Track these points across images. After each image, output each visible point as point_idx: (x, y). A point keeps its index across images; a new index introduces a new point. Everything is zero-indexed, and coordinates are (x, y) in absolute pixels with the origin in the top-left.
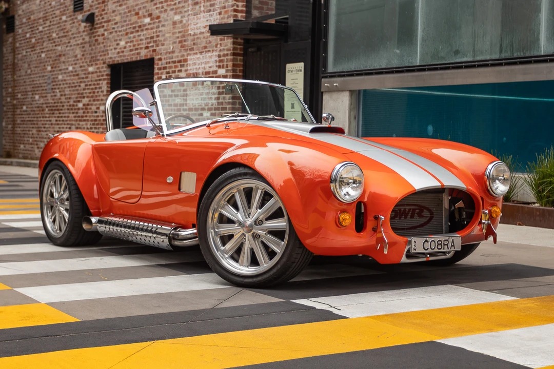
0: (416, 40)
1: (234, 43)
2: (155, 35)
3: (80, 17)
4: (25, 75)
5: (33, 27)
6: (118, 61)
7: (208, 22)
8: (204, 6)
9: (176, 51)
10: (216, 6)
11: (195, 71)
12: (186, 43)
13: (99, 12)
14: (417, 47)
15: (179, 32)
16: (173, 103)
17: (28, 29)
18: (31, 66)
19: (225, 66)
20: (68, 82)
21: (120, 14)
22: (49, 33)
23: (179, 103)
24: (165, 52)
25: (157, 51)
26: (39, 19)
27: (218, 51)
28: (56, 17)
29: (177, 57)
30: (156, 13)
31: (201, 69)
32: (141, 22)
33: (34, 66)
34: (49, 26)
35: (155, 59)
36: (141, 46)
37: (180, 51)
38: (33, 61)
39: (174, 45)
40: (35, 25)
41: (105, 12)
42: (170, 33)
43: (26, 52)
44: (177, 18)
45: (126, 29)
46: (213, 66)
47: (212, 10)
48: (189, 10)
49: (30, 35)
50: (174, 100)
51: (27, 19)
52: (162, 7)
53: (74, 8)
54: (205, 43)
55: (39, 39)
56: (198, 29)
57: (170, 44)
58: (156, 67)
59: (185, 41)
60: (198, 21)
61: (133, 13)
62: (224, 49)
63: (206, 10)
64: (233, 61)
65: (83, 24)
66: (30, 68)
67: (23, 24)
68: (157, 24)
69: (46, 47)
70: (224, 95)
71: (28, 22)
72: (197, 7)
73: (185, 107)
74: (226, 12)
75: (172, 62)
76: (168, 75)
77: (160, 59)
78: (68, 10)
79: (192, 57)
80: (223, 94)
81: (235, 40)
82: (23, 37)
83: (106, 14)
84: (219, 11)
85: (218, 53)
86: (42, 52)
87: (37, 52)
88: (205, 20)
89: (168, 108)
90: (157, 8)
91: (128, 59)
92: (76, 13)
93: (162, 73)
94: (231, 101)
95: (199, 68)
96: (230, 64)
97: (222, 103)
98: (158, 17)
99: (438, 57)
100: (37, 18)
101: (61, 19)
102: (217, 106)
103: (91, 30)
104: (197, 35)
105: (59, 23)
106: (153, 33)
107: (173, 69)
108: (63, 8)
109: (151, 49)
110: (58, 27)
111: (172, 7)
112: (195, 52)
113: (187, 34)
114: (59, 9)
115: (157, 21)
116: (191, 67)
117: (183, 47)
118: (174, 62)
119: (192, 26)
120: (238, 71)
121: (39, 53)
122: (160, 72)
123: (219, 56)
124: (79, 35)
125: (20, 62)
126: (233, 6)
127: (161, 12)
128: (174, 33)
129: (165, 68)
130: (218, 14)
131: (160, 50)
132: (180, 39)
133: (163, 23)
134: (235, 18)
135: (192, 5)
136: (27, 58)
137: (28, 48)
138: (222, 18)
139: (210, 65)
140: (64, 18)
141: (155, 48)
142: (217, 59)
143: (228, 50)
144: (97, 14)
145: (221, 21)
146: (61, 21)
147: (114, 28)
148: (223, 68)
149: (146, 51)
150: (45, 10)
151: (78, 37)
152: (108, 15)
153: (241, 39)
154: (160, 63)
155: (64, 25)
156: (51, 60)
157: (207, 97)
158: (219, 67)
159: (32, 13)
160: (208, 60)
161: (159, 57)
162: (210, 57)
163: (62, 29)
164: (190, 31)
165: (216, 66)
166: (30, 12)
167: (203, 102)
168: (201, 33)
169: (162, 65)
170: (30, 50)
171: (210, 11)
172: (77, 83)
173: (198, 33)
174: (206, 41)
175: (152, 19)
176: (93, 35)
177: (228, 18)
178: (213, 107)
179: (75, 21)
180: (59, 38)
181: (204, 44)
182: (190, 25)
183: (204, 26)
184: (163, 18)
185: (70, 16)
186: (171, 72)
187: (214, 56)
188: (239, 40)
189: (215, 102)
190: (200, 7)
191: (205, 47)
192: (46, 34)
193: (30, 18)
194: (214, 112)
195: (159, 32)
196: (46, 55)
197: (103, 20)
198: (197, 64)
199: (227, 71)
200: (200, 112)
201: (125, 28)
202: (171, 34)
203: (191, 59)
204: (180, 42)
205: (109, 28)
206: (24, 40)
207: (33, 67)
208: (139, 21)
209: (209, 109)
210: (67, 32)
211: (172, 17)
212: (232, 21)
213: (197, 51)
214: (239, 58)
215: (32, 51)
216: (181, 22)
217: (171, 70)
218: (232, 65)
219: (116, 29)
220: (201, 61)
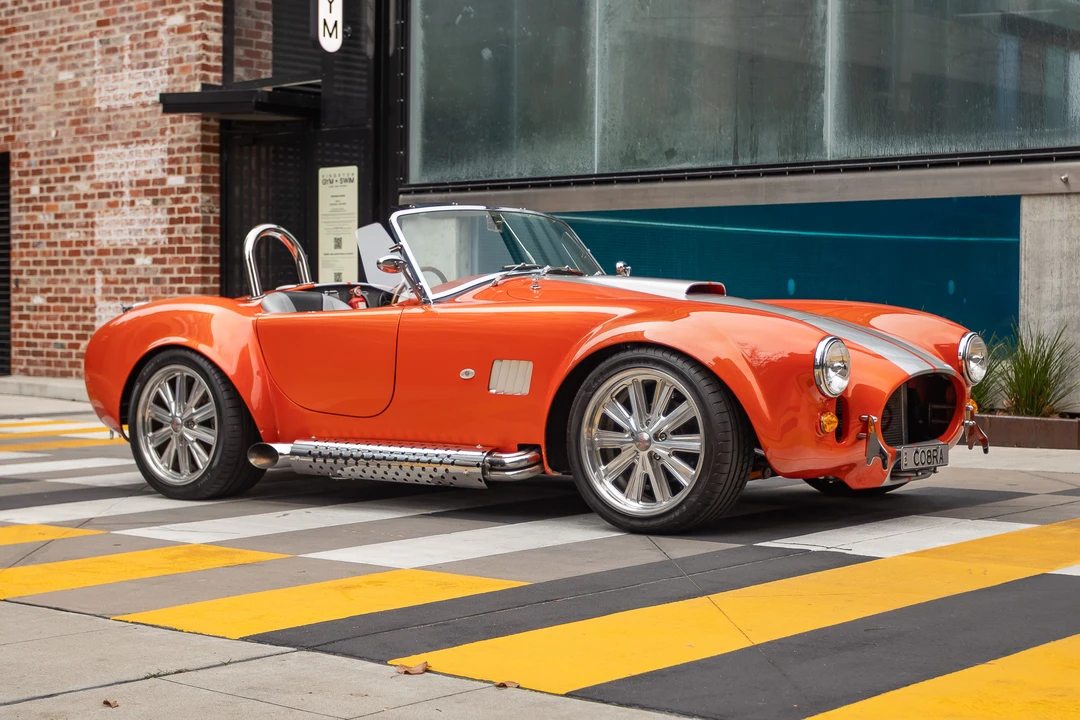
0: (591, 131)
1: (204, 128)
2: (10, 107)
7: (142, 86)
8: (130, 56)
9: (64, 141)
10: (161, 58)
11: (111, 179)
12: (89, 126)
14: (592, 144)
15: (72, 104)
16: (59, 240)
19: (185, 170)
23: (74, 240)
24: (37, 141)
25: (16, 139)
27: (167, 141)
29: (69, 151)
30: (12, 66)
31: (126, 174)
35: (11, 155)
37: (75, 140)
39: (60, 129)
42: (48, 105)
44: (66, 76)
46: (156, 170)
47: (151, 65)
48: (94, 62)
50: (65, 234)
52: (28, 55)
54: (135, 126)
56: (117, 100)
57: (48, 126)
58: (14, 169)
59: (86, 121)
60: (118, 84)
62: (180, 139)
63: (135, 64)
64: (202, 162)
68: (16, 87)
70: (184, 225)
72: (115, 58)
73: (89, 248)
74: (183, 70)
75: (56, 160)
76: (45, 186)
77: (26, 155)
79: (103, 151)
80: (182, 222)
81: (205, 122)
84: (167, 66)
85: (167, 146)
88: (135, 82)
89: (47, 249)
90: (14, 56)
93: (29, 183)
94: (200, 235)
95: (123, 173)
96: (197, 166)
97: (180, 240)
99: (635, 161)
102: (167, 246)
104: (115, 110)
106: (7, 104)
107: (59, 175)
111: (51, 55)
112: (111, 142)
113: (89, 108)
115: (16, 80)
116: (103, 171)
117: (82, 132)
118: (62, 161)
119: (103, 93)
120: (211, 180)
122: (25, 179)
123: (170, 151)
126: (199, 58)
127: (25, 64)
129: (37, 172)
130: (164, 72)
131: (26, 136)
132: (73, 117)
133: (30, 86)
134: (204, 82)
135: (101, 53)
138: (175, 81)
139: (148, 168)
141: (10, 133)
142: (166, 156)
143: (190, 140)
145: (171, 86)
148: (179, 173)
153: (215, 120)
154: (25, 162)
157: (143, 228)
158: (171, 171)
160: (144, 158)
161: (23, 150)
162: (150, 153)
164: (98, 102)
165: (164, 170)
167: (134, 238)
168: (124, 107)
169: (29, 165)
171: (145, 65)
173: (119, 107)
174: (138, 123)
177: (188, 80)
178: (159, 246)
181: (133, 128)
182: (98, 91)
183: (133, 94)
184: (31, 75)
186: (53, 180)
187: (159, 152)
188: (212, 123)
189: (163, 238)
190: (122, 58)
191: (137, 134)
194: (159, 256)
195: (21, 101)
198: (118, 166)
199: (189, 180)
200: (127, 256)
202: (51, 108)
203: (102, 156)
204: (75, 123)
209: (148, 252)
211: (52, 74)
212: (197, 87)
213: (117, 142)
214: (212, 155)
216: (76, 84)
217: (52, 177)
218: (200, 168)
220: (126, 160)
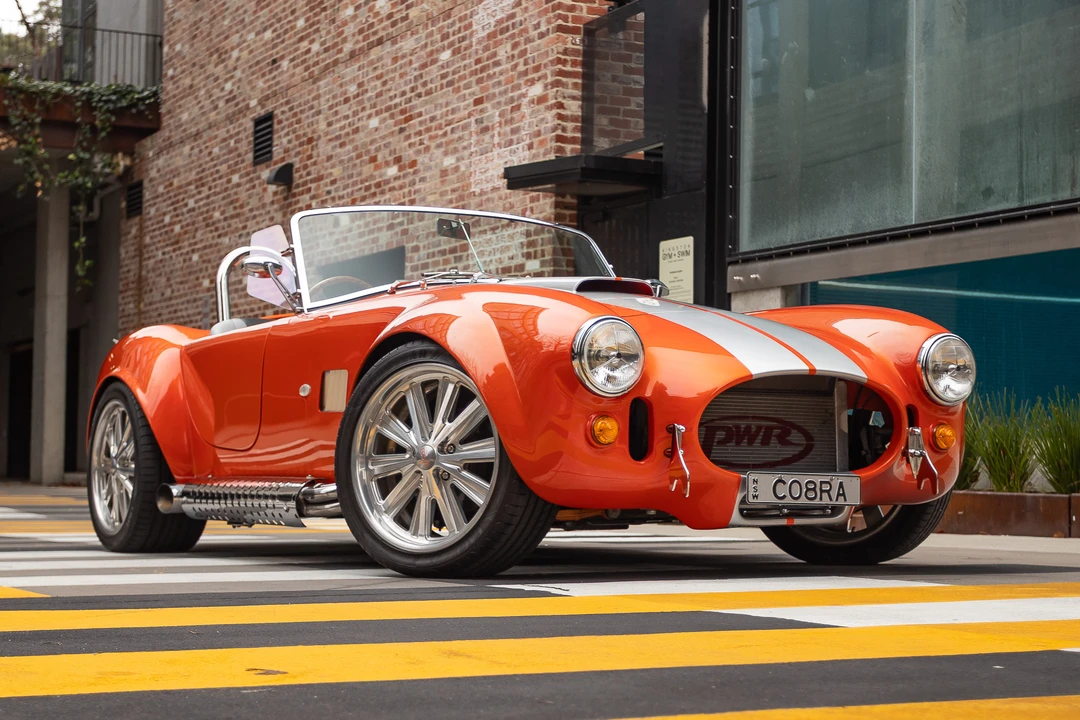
0: (909, 174)
1: (557, 205)
2: (407, 200)
3: (266, 174)
4: (160, 302)
5: (178, 202)
6: (336, 257)
8: (499, 134)
10: (524, 133)
13: (301, 161)
15: (452, 191)
17: (168, 206)
18: (172, 282)
19: (539, 253)
20: (241, 308)
21: (341, 162)
22: (207, 212)
24: (424, 232)
25: (410, 232)
26: (189, 184)
28: (220, 178)
30: (409, 156)
31: (494, 262)
32: (381, 176)
33: (178, 280)
34: (208, 197)
35: (406, 249)
36: (380, 225)
38: (177, 270)
40: (181, 197)
41: (312, 160)
42: (435, 193)
43: (164, 254)
44: (449, 162)
45: (352, 193)
46: (517, 255)
47: (515, 142)
48: (471, 144)
49: (172, 218)
51: (166, 187)
52: (421, 143)
53: (255, 158)
55: (188, 225)
56: (488, 182)
58: (408, 265)
60: (489, 165)
61: (366, 158)
63: (503, 142)
64: (554, 244)
65: (272, 188)
66: (170, 286)
67: (157, 197)
68: (411, 178)
69: (202, 240)
71: (168, 192)
72: (486, 137)
74: (542, 143)
77: (416, 249)
78: (243, 161)
79: (477, 240)
81: (560, 199)
82: (158, 223)
83: (315, 163)
84: (528, 142)
85: (526, 228)
86: (193, 251)
87: (184, 251)
88: (504, 162)
90: (410, 145)
91: (355, 252)
92: (258, 167)
95: (491, 261)
96: (549, 248)
98: (413, 164)
99: (952, 206)
100: (184, 182)
101: (229, 181)
103: (286, 199)
104: (486, 193)
105: (226, 190)
106: (404, 197)
108: (233, 158)
109: (399, 229)
110: (224, 198)
111: (438, 141)
112: (481, 228)
113: (465, 192)
114: (226, 161)
115: (411, 170)
118: (443, 253)
119: (478, 177)
120: (563, 263)
121: (187, 253)
122: (415, 274)
124: (263, 212)
125: (151, 274)
126: (554, 129)
127: (418, 152)
128: (442, 194)
129: (424, 266)
130: (526, 147)
131: (417, 229)
133: (422, 175)
134: (559, 153)
135: (477, 134)
136: (164, 266)
137: (167, 245)
138: (534, 154)
139: (510, 254)
140: (235, 178)
141: (405, 226)
142: (524, 240)
144: (297, 166)
146: (230, 185)
147: (329, 192)
148: (535, 258)
149: (390, 233)
150: (200, 166)
151: (261, 215)
152: (319, 167)
153: (572, 196)
154: (416, 256)
155: (236, 193)
156: (209, 265)
158: (528, 256)
159: (176, 173)
160: (507, 244)
161: (415, 244)
163: (232, 202)
164: (473, 186)
165: (523, 256)
166: (172, 171)
168: (495, 189)
169: (419, 260)
170: (170, 248)
171: (511, 143)
172: (259, 308)
173: (489, 189)
174: (504, 205)
175: (401, 169)
176: (290, 209)
177: (546, 155)
179: (257, 182)
180: (225, 219)
182: (473, 174)
183: (500, 175)
184: (422, 164)
185: (248, 174)
187: (519, 235)
188: (569, 199)
190: (492, 137)
192: (202, 214)
193: (171, 184)
195: (415, 192)
196: (201, 257)
197: (309, 178)
198: (487, 253)
199: (543, 264)
201: (349, 190)
202: (436, 196)
203: (475, 244)
205: (320, 191)
206: (160, 229)
207: (177, 283)
208: (376, 173)
210: (242, 206)
211: (438, 161)
213: (487, 227)
215: (174, 250)
216: (457, 169)
218: (551, 250)
219: (333, 194)
220: (494, 247)
